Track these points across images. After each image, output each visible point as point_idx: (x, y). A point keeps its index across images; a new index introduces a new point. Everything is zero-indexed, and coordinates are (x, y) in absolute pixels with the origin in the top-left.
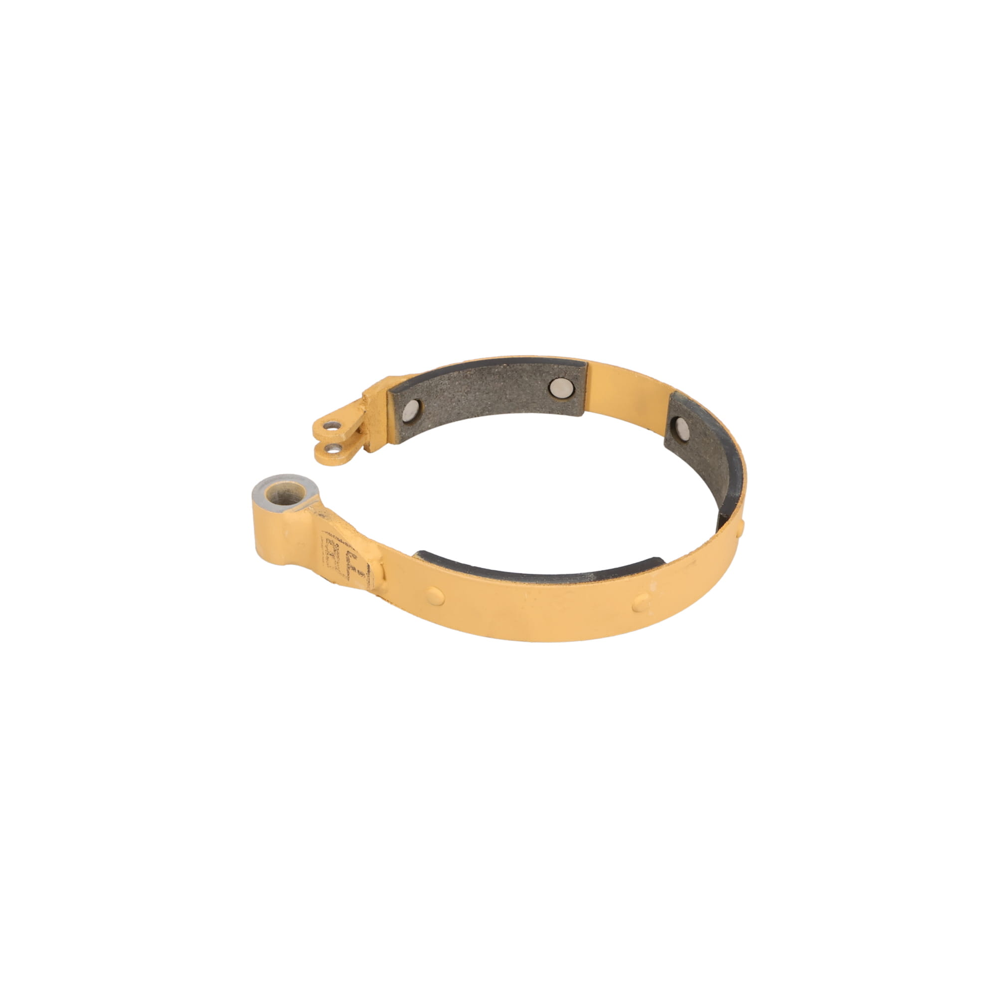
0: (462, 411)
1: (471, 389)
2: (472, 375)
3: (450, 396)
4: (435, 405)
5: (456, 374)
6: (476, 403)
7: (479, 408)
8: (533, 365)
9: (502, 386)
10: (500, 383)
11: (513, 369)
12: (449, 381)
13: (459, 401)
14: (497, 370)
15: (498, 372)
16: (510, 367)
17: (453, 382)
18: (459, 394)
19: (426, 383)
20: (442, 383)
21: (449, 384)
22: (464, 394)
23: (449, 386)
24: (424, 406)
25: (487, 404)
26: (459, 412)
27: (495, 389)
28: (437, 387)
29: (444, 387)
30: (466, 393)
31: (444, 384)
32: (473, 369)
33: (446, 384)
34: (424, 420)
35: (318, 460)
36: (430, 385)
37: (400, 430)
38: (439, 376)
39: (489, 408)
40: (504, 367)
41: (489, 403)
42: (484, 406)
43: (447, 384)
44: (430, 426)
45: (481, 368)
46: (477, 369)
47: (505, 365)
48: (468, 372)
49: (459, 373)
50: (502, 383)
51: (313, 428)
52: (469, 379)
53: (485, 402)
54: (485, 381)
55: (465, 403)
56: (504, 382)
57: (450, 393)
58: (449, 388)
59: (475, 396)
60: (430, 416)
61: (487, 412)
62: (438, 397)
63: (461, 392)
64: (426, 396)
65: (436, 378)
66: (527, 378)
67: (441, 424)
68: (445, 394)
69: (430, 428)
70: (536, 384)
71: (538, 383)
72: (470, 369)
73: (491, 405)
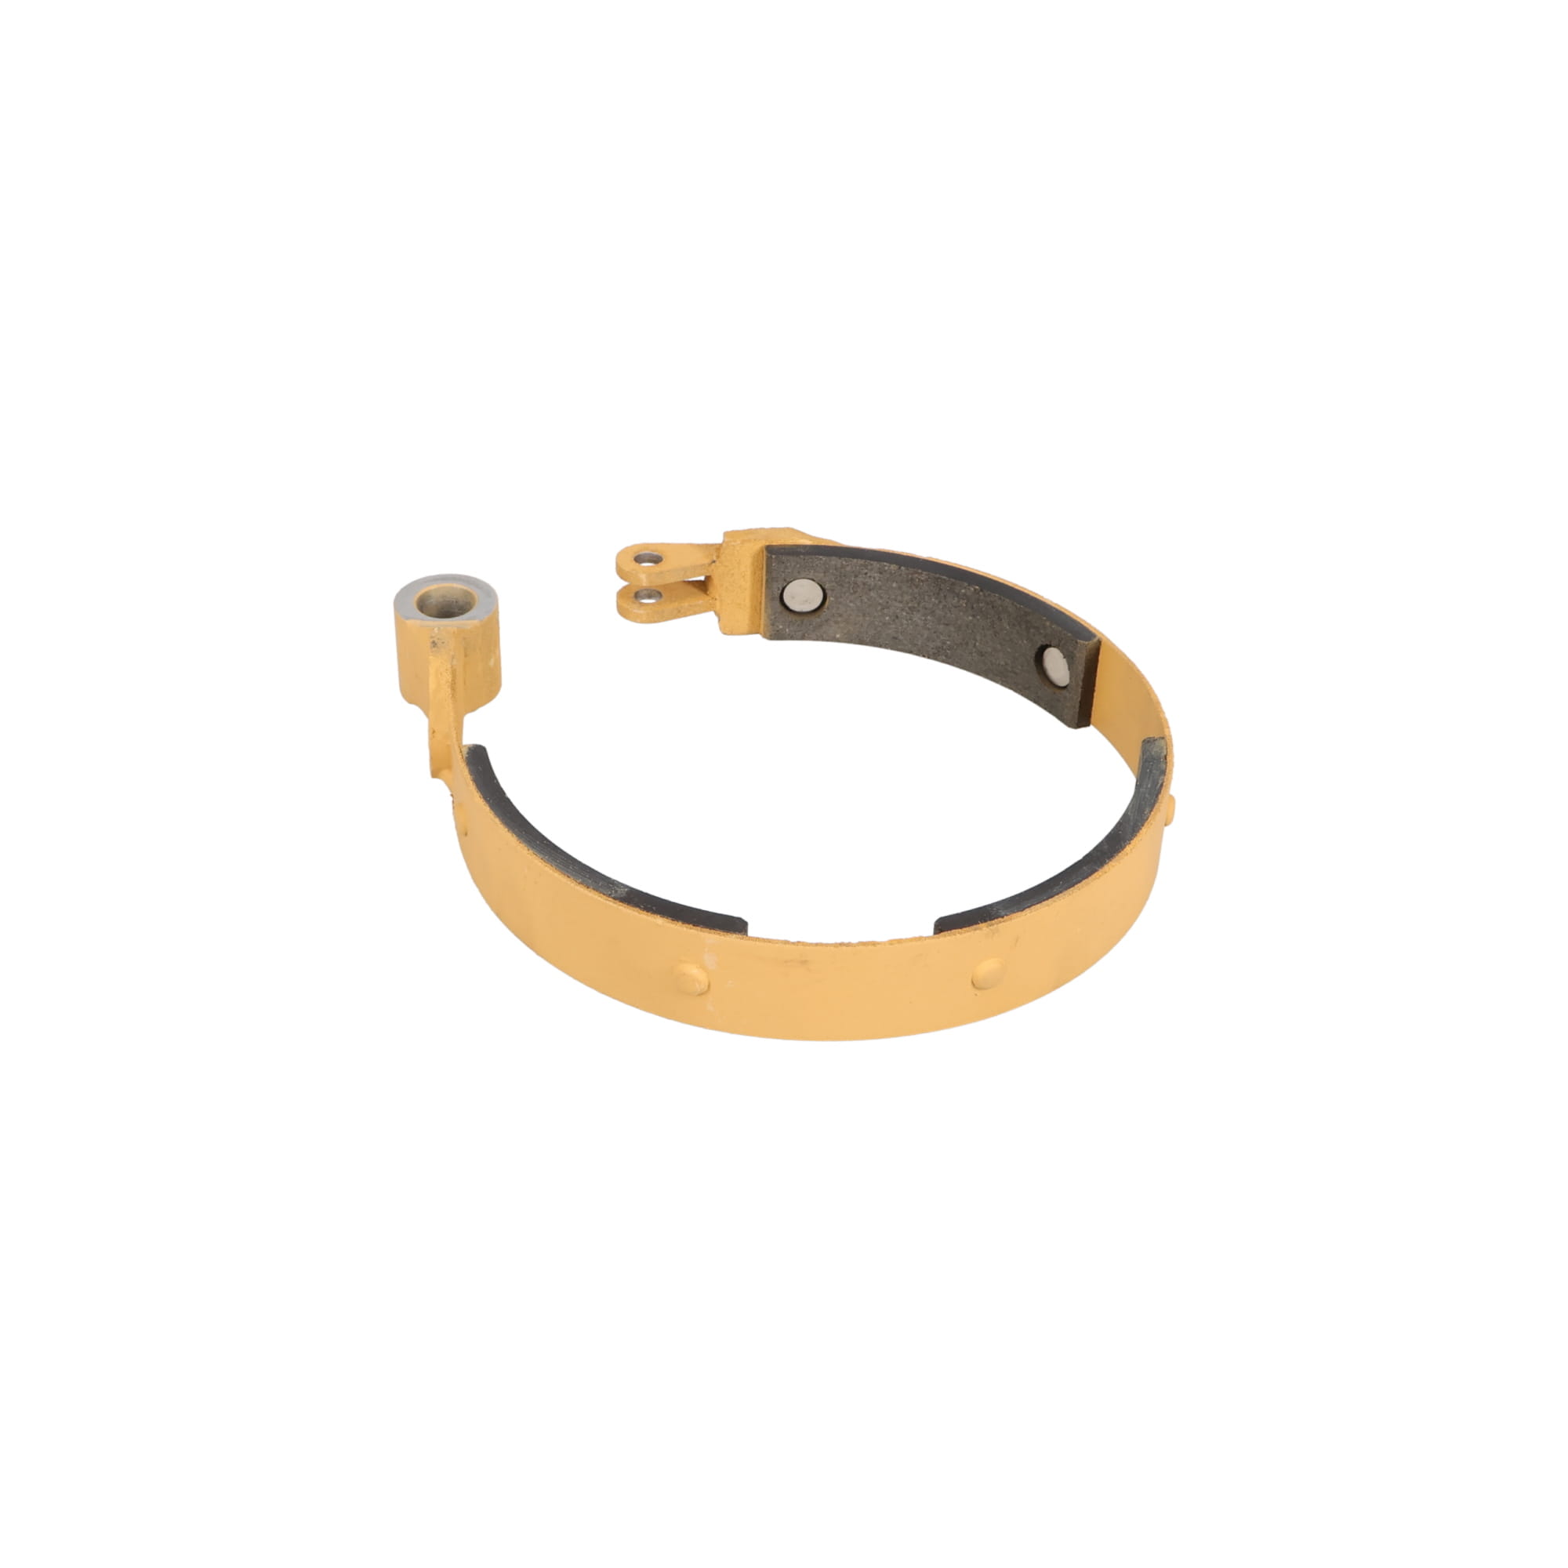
0: (901, 637)
1: (919, 604)
2: (922, 581)
3: (881, 601)
4: (851, 605)
5: (894, 567)
6: (926, 633)
7: (931, 645)
8: (1018, 606)
9: (971, 622)
10: (968, 617)
11: (988, 599)
12: (881, 576)
13: (897, 617)
14: (963, 591)
15: (965, 595)
16: (984, 595)
17: (888, 580)
18: (897, 604)
19: (835, 561)
20: (866, 574)
21: (879, 580)
22: (907, 609)
23: (880, 583)
24: (830, 599)
25: (944, 643)
26: (895, 635)
27: (959, 622)
28: (856, 576)
29: (871, 582)
30: (910, 608)
31: (870, 577)
32: (925, 573)
33: (874, 578)
34: (827, 621)
35: (623, 612)
36: (843, 567)
37: (773, 617)
38: (862, 558)
39: (948, 651)
40: (975, 590)
41: (948, 643)
42: (939, 644)
43: (877, 579)
44: (838, 636)
45: (938, 576)
46: (932, 575)
47: (977, 587)
48: (916, 575)
49: (900, 568)
50: (970, 618)
51: (617, 559)
52: (917, 587)
53: (942, 638)
54: (944, 603)
55: (908, 624)
56: (974, 616)
57: (881, 598)
58: (880, 588)
59: (926, 620)
60: (839, 619)
61: (944, 658)
62: (857, 595)
63: (901, 602)
64: (834, 584)
65: (855, 560)
66: (1009, 625)
67: (861, 642)
68: (872, 594)
69: (838, 641)
70: (1020, 642)
71: (1023, 642)
72: (920, 571)
73: (950, 648)
